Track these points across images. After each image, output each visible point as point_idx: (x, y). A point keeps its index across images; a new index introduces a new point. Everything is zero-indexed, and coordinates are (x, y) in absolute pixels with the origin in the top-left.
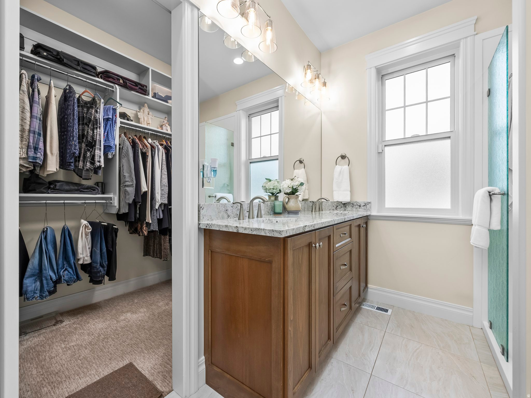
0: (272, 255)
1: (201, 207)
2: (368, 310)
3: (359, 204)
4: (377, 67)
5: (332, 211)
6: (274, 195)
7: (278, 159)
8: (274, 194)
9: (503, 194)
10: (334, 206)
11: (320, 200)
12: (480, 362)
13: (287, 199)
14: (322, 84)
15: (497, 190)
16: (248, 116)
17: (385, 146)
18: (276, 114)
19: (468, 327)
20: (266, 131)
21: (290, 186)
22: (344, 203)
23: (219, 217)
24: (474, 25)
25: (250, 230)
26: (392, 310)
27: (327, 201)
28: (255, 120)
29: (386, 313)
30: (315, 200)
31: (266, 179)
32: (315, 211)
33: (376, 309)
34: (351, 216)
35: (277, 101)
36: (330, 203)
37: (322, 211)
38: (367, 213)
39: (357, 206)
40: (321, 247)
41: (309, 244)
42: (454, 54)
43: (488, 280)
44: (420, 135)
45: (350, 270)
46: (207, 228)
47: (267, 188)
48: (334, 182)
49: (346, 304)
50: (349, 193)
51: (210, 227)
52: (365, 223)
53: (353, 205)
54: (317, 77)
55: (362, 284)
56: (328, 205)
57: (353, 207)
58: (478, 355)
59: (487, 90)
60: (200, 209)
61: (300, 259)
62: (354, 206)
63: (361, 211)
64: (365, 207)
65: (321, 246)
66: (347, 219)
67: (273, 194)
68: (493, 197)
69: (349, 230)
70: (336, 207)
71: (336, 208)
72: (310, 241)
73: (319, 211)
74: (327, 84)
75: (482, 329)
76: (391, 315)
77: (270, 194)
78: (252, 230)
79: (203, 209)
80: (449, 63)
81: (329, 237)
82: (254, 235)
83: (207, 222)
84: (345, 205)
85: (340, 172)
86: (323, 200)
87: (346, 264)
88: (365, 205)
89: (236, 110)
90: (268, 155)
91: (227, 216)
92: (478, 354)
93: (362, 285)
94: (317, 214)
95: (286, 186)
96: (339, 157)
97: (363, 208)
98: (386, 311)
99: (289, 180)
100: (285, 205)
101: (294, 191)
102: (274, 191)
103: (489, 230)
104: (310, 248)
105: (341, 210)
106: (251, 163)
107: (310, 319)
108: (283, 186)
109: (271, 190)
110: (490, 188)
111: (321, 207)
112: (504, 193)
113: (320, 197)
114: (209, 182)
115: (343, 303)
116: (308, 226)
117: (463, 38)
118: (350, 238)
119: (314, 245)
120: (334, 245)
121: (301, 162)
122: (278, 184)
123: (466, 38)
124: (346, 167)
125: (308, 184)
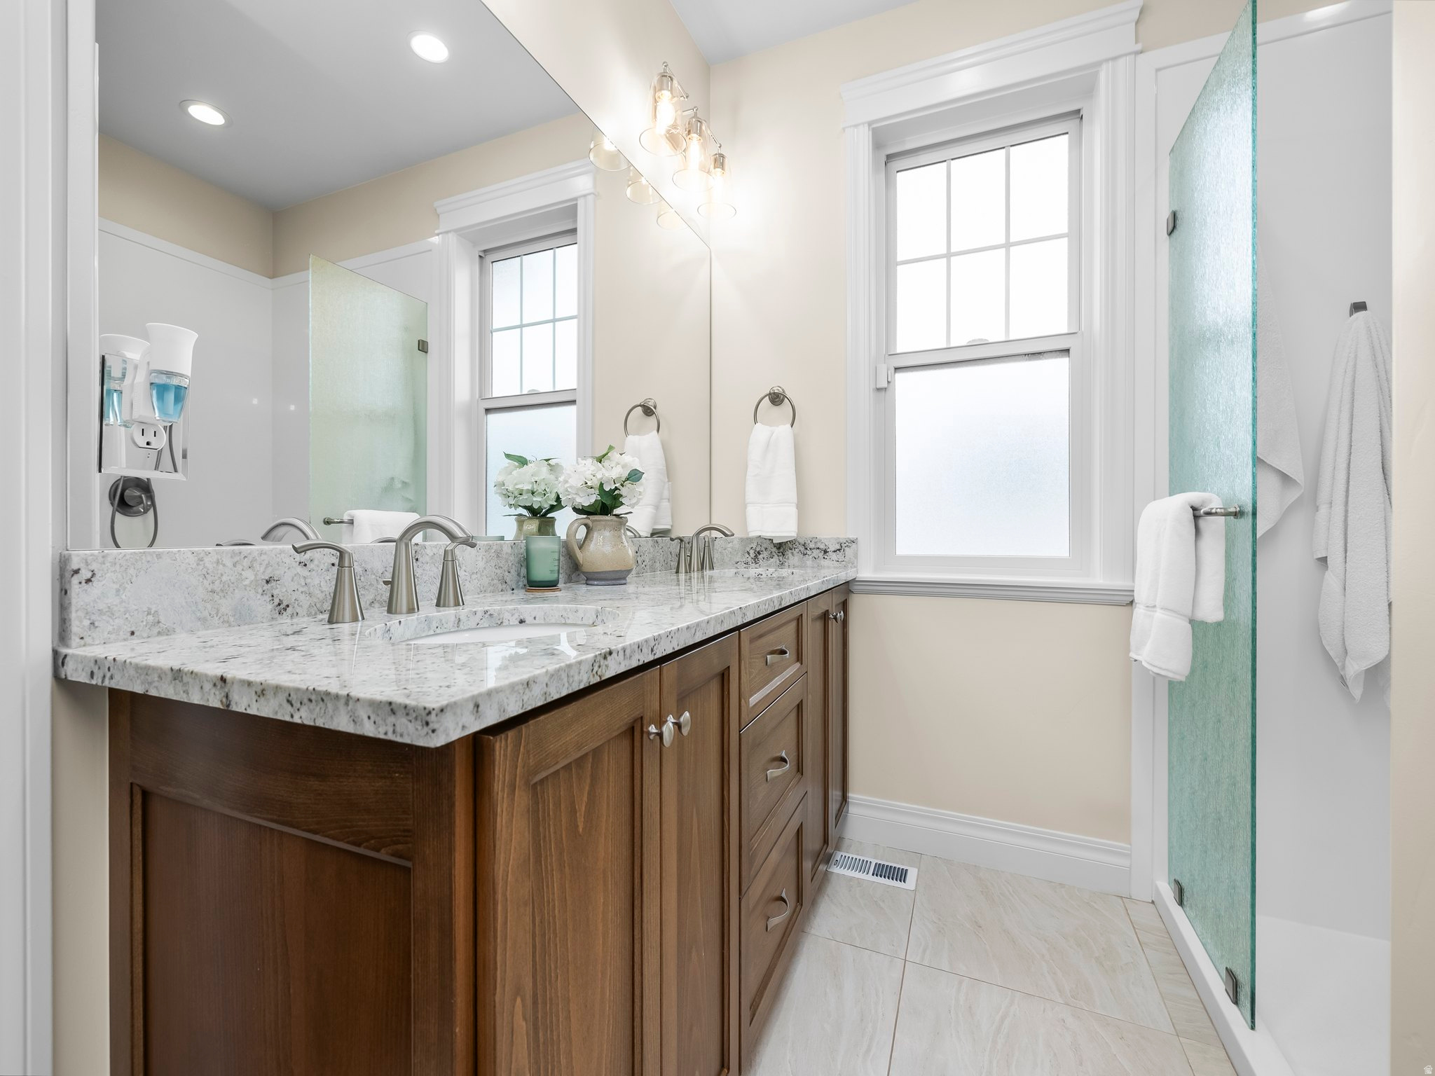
0: (408, 831)
1: (77, 572)
2: (852, 879)
3: (822, 547)
4: (874, 126)
5: (742, 570)
6: (541, 516)
7: (573, 402)
8: (539, 513)
9: (1238, 514)
10: (748, 553)
11: (707, 533)
12: (1178, 1036)
13: (582, 532)
14: (713, 158)
15: (1216, 504)
16: (480, 256)
17: (896, 369)
18: (568, 256)
19: (1119, 900)
20: (538, 309)
21: (589, 484)
22: (780, 544)
23: (213, 613)
24: (1134, 24)
25: (282, 698)
26: (919, 871)
27: (726, 535)
28: (504, 273)
29: (901, 885)
30: (687, 531)
31: (508, 456)
32: (689, 569)
33: (873, 875)
34: (801, 590)
35: (571, 210)
36: (736, 544)
37: (710, 569)
38: (846, 573)
39: (816, 553)
40: (685, 731)
41: (633, 728)
42: (1078, 111)
43: (1170, 762)
44: (990, 341)
45: (798, 771)
46: (94, 682)
47: (510, 489)
48: (747, 477)
49: (784, 895)
50: (793, 510)
51: (108, 675)
52: (841, 606)
53: (807, 549)
54: (695, 125)
55: (834, 792)
56: (732, 548)
57: (805, 555)
58: (1167, 1008)
59: (1165, 215)
60: (70, 582)
61: (582, 808)
62: (809, 552)
63: (829, 567)
64: (840, 555)
65: (685, 725)
66: (788, 599)
67: (534, 512)
68: (1203, 523)
69: (794, 636)
70: (756, 556)
71: (756, 560)
72: (636, 714)
73: (702, 568)
74: (726, 160)
75: (1153, 902)
76: (915, 890)
77: (525, 512)
78: (294, 698)
79: (88, 581)
80: (1062, 136)
81: (723, 674)
82: (303, 726)
83: (98, 651)
84: (781, 550)
85: (768, 445)
86: (715, 534)
87: (784, 755)
88: (839, 550)
89: (437, 232)
90: (546, 387)
91: (270, 607)
92: (1165, 1003)
93: (834, 798)
94: (694, 581)
95: (576, 482)
96: (765, 396)
97: (834, 556)
98: (901, 875)
99: (590, 461)
100: (574, 552)
101: (608, 502)
102: (535, 499)
103: (1192, 622)
104: (637, 744)
105: (769, 566)
106: (488, 411)
107: (637, 1057)
108: (566, 482)
109: (525, 496)
110: (1193, 497)
111: (707, 556)
112: (1239, 511)
113: (705, 524)
114: (148, 444)
115: (777, 894)
116: (621, 653)
117: (1107, 60)
118: (798, 660)
119: (653, 729)
120: (743, 701)
121: (648, 411)
122: (552, 477)
123: (1115, 59)
124: (784, 430)
125: (669, 481)
